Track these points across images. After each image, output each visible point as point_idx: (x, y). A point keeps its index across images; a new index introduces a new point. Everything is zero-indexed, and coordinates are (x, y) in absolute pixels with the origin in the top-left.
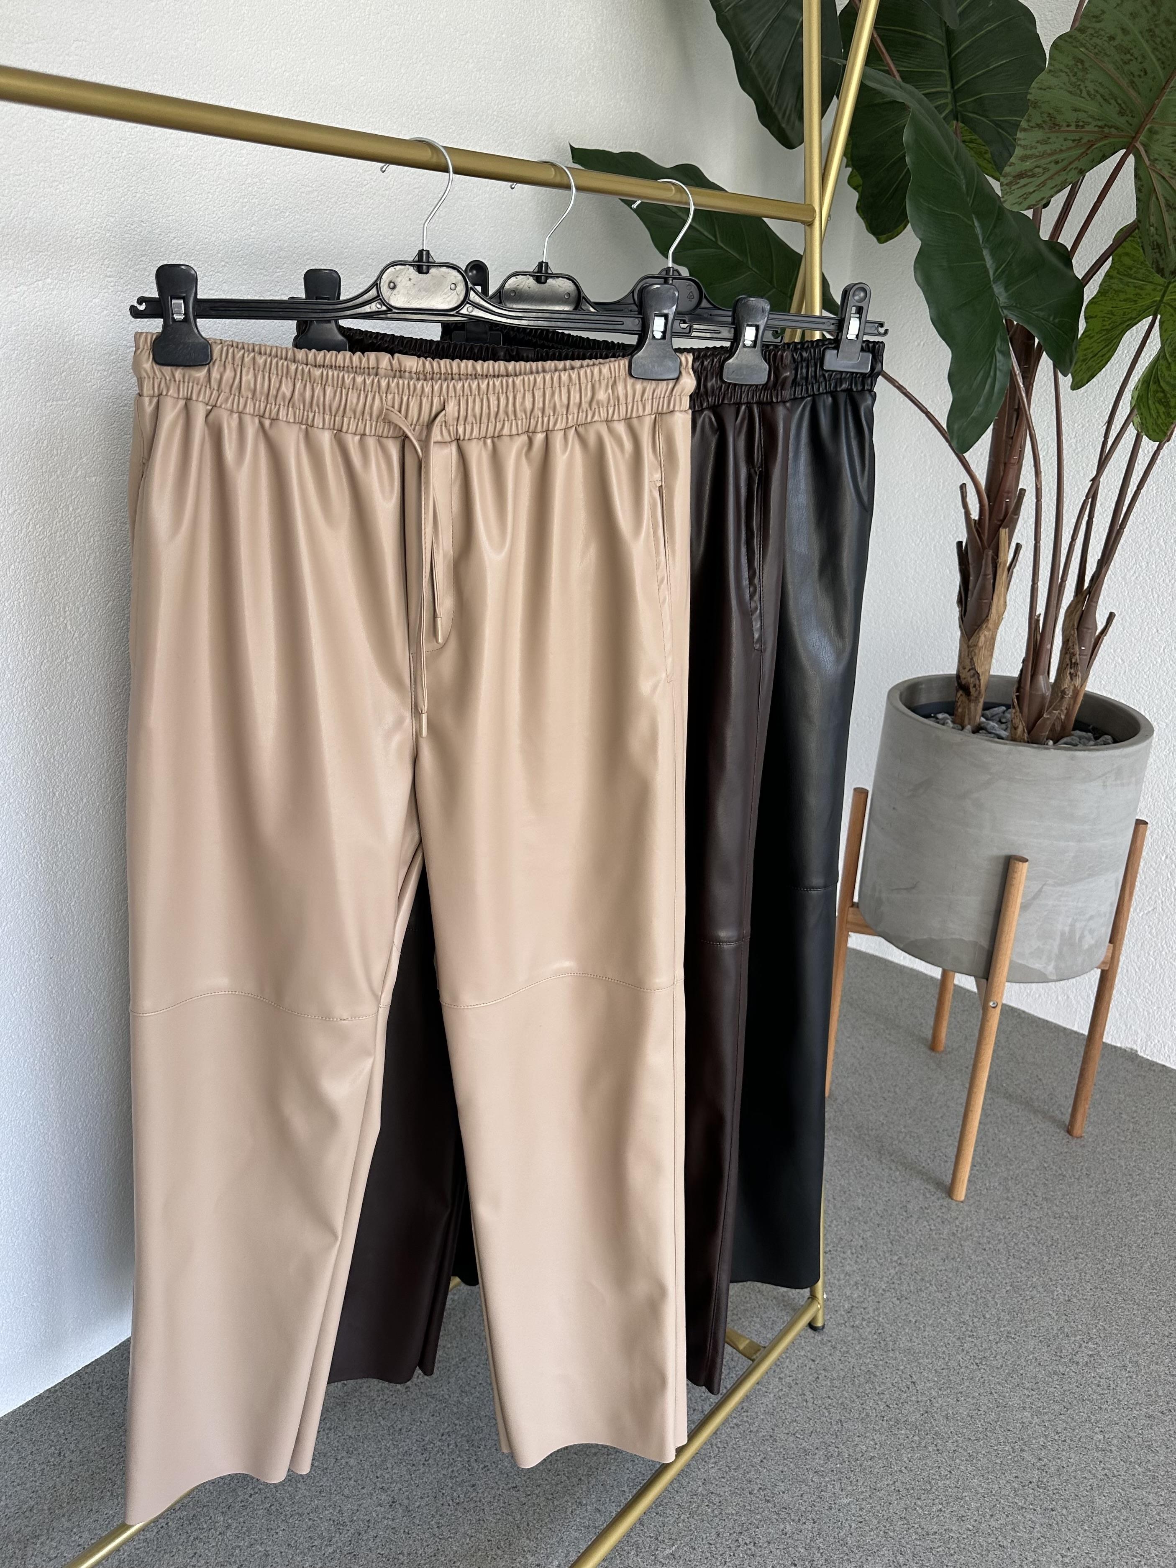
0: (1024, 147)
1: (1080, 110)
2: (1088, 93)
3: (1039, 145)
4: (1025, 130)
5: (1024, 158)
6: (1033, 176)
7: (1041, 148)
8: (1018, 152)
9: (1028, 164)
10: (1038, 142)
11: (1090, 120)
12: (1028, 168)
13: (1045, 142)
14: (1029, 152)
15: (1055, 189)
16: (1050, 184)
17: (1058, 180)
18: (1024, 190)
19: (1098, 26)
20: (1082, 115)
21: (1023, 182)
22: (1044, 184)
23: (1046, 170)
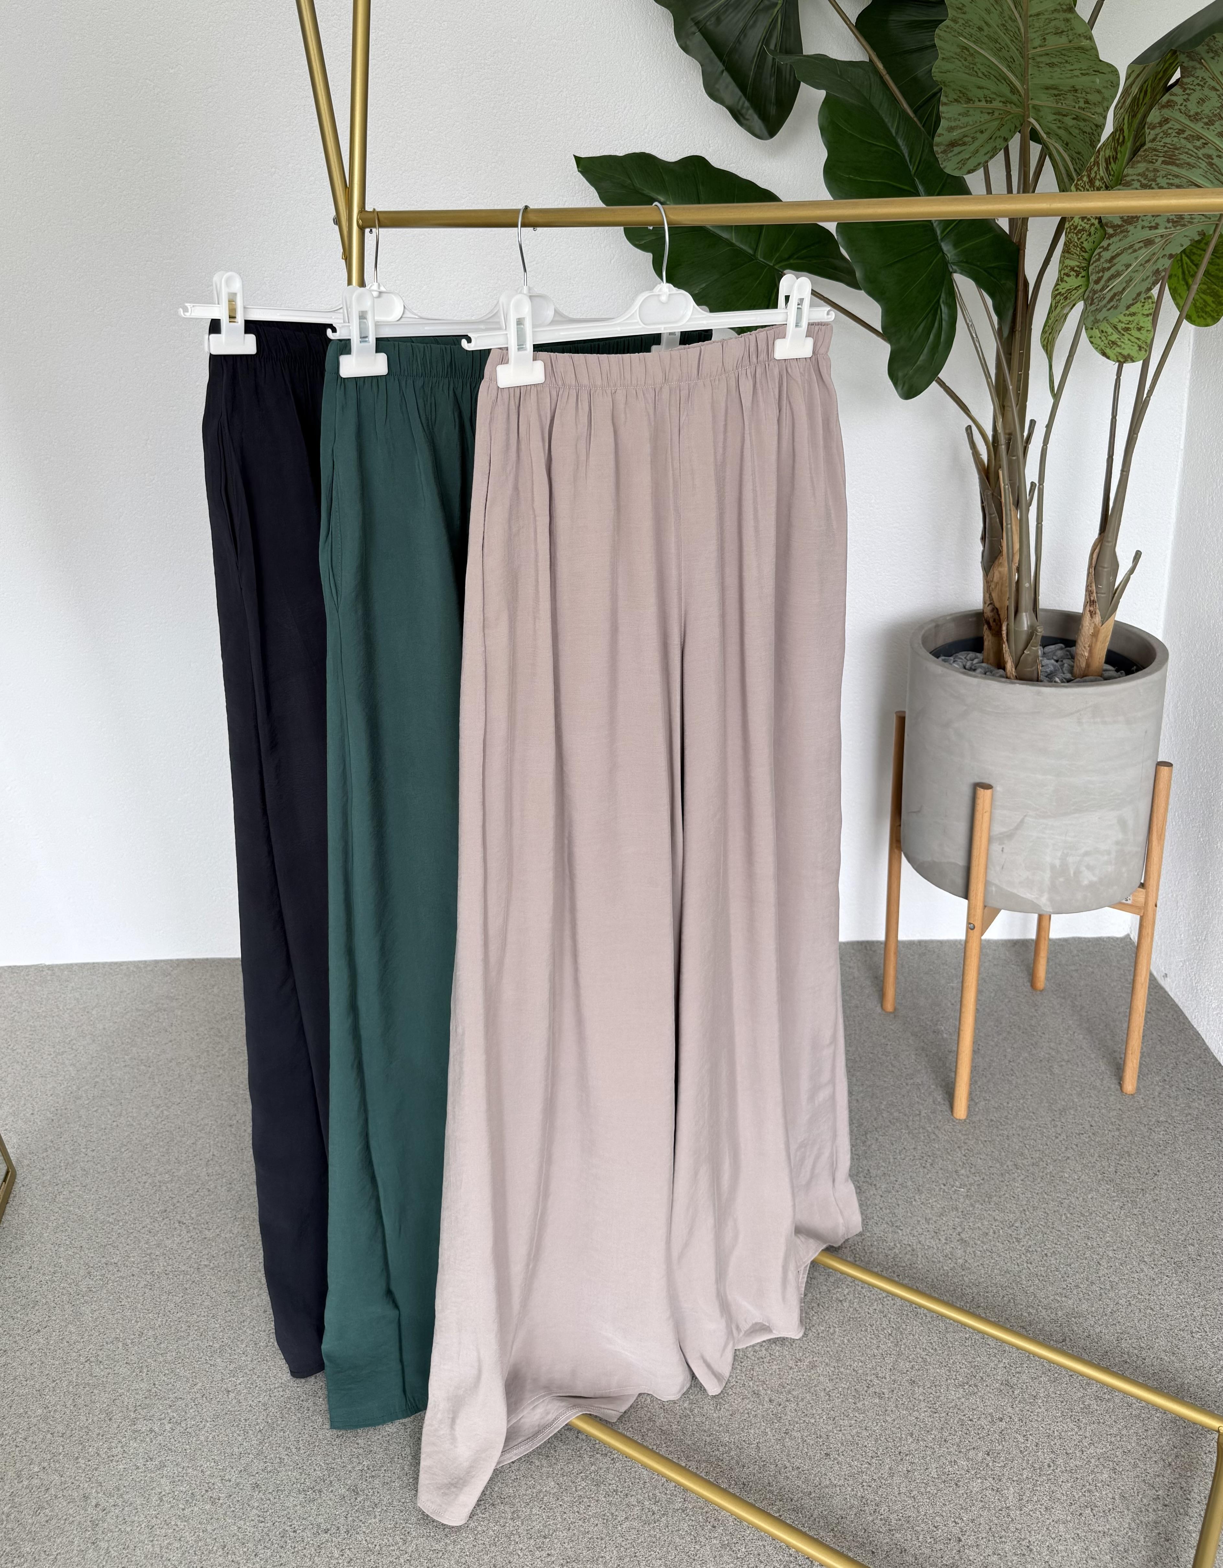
0: (949, 119)
1: (983, 88)
2: (983, 74)
3: (960, 117)
4: (945, 104)
5: (951, 129)
6: (964, 144)
7: (964, 120)
8: (943, 123)
9: (955, 134)
10: (959, 115)
11: (994, 96)
12: (957, 137)
13: (966, 114)
14: (953, 124)
15: (989, 155)
16: (983, 151)
17: (989, 147)
18: (960, 157)
19: (965, 17)
20: (986, 92)
21: (957, 149)
22: (977, 151)
23: (974, 139)
